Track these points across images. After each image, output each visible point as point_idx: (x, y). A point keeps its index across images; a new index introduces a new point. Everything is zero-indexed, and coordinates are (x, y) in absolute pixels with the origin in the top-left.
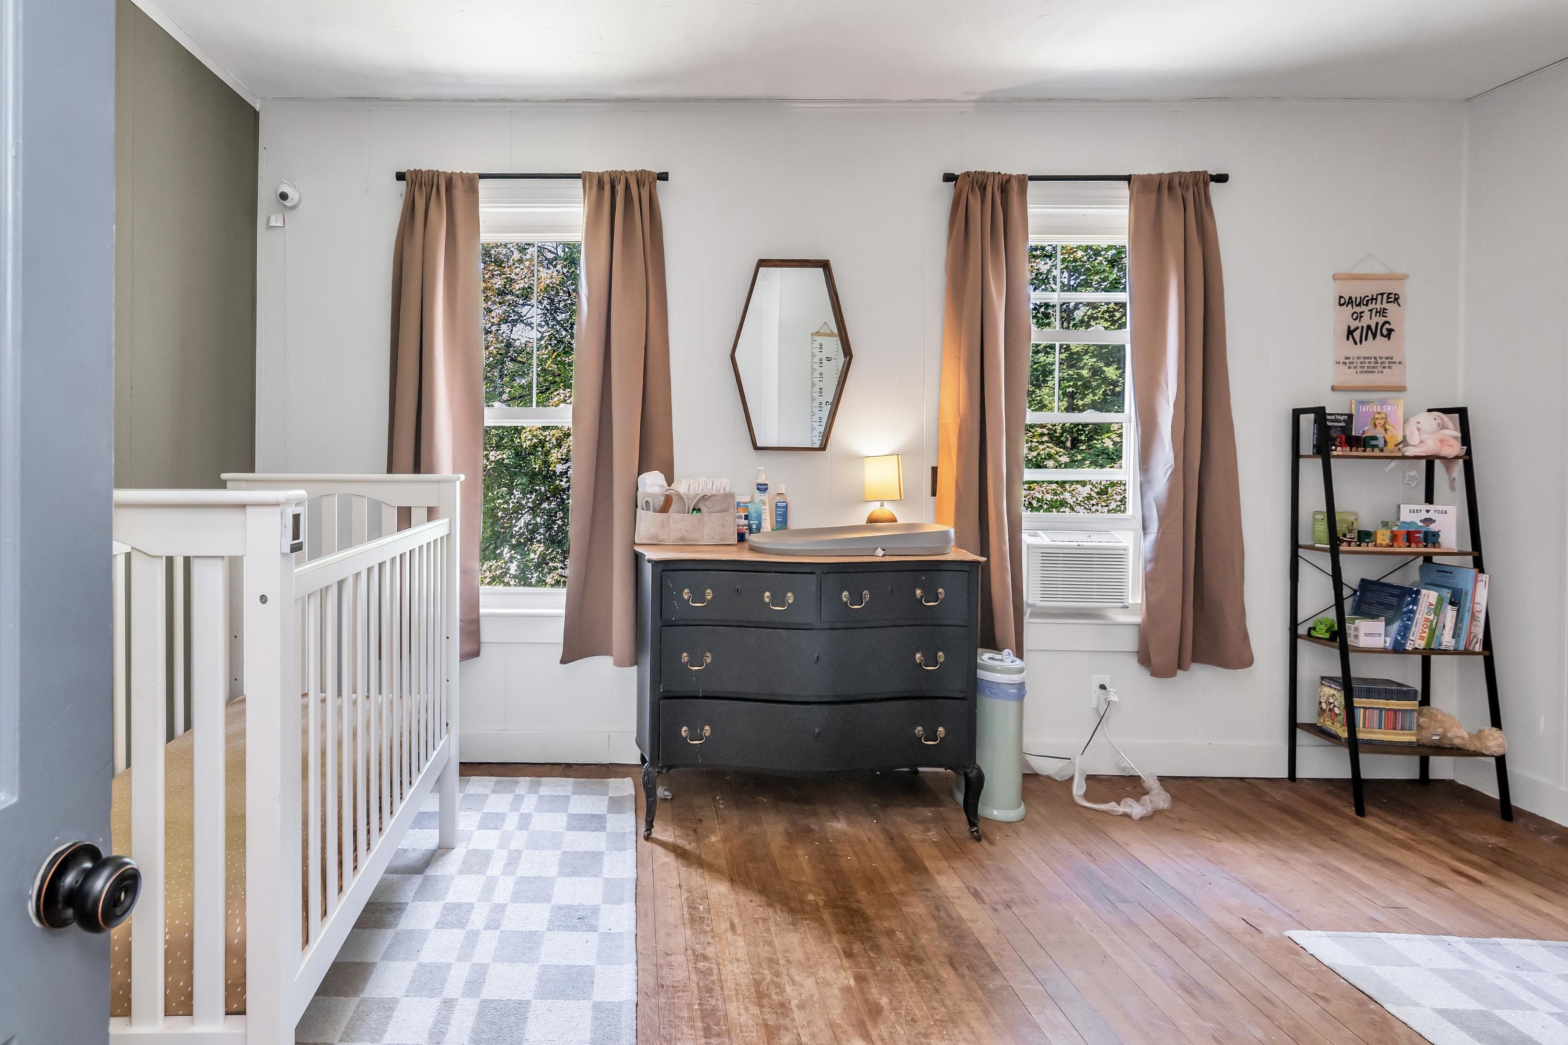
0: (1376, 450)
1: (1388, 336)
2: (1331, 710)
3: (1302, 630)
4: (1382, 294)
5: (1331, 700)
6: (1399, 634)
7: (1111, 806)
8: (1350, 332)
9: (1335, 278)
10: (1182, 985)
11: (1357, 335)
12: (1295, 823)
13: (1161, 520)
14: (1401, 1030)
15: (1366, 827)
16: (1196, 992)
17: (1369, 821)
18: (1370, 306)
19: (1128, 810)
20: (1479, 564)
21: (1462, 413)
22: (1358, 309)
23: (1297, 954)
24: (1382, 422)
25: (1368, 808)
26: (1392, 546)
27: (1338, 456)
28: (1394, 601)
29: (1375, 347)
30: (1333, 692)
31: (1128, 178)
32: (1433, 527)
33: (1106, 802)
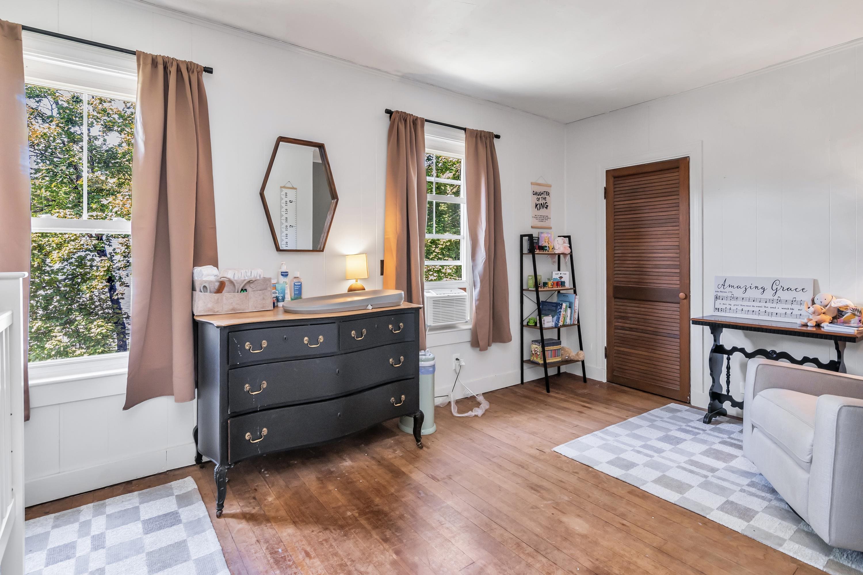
0: (547, 251)
1: (547, 208)
2: (536, 353)
3: (525, 323)
4: (545, 192)
5: (536, 350)
6: (557, 321)
7: (470, 413)
8: (536, 205)
9: (532, 184)
10: (532, 488)
11: (538, 206)
12: (531, 402)
13: (481, 281)
14: (602, 475)
15: (552, 397)
16: (538, 489)
17: (551, 394)
18: (542, 196)
19: (476, 413)
20: (575, 292)
21: (569, 237)
22: (539, 197)
23: (560, 457)
24: (547, 240)
25: (551, 389)
26: (553, 288)
27: (537, 254)
28: (554, 308)
29: (543, 212)
30: (537, 346)
31: (465, 129)
32: (563, 280)
33: (467, 412)
